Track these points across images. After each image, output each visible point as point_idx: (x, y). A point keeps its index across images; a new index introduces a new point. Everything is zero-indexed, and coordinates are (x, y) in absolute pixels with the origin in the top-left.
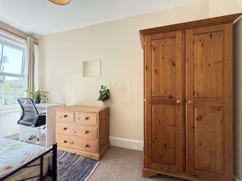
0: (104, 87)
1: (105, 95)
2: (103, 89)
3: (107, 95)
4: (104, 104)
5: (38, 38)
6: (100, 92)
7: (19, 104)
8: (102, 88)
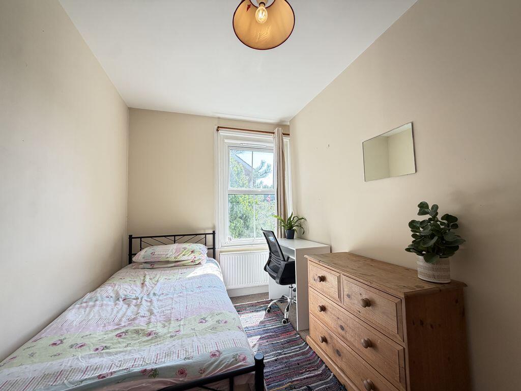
0: (430, 208)
1: (436, 239)
2: (427, 217)
3: (442, 238)
4: (433, 269)
5: (288, 124)
6: (413, 224)
7: (265, 238)
8: (421, 213)
